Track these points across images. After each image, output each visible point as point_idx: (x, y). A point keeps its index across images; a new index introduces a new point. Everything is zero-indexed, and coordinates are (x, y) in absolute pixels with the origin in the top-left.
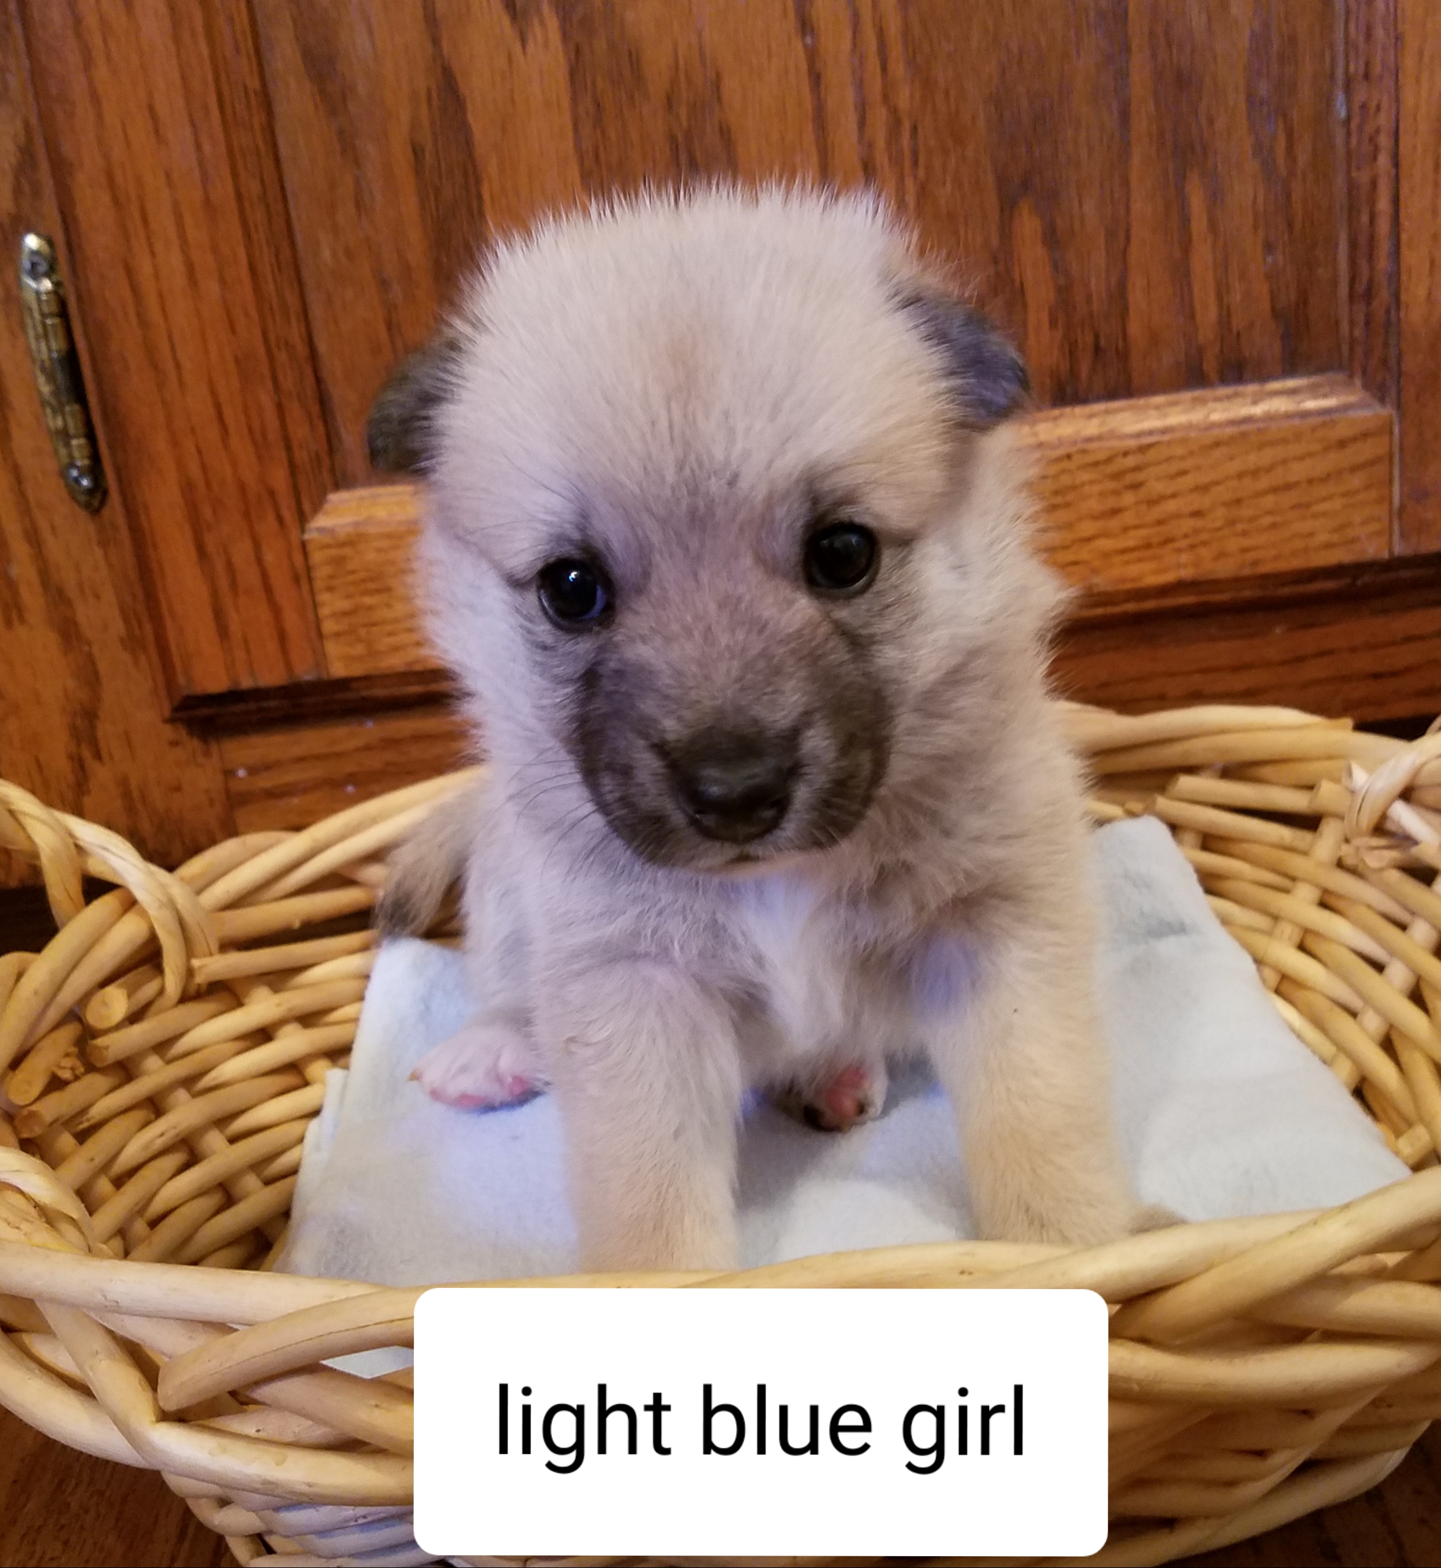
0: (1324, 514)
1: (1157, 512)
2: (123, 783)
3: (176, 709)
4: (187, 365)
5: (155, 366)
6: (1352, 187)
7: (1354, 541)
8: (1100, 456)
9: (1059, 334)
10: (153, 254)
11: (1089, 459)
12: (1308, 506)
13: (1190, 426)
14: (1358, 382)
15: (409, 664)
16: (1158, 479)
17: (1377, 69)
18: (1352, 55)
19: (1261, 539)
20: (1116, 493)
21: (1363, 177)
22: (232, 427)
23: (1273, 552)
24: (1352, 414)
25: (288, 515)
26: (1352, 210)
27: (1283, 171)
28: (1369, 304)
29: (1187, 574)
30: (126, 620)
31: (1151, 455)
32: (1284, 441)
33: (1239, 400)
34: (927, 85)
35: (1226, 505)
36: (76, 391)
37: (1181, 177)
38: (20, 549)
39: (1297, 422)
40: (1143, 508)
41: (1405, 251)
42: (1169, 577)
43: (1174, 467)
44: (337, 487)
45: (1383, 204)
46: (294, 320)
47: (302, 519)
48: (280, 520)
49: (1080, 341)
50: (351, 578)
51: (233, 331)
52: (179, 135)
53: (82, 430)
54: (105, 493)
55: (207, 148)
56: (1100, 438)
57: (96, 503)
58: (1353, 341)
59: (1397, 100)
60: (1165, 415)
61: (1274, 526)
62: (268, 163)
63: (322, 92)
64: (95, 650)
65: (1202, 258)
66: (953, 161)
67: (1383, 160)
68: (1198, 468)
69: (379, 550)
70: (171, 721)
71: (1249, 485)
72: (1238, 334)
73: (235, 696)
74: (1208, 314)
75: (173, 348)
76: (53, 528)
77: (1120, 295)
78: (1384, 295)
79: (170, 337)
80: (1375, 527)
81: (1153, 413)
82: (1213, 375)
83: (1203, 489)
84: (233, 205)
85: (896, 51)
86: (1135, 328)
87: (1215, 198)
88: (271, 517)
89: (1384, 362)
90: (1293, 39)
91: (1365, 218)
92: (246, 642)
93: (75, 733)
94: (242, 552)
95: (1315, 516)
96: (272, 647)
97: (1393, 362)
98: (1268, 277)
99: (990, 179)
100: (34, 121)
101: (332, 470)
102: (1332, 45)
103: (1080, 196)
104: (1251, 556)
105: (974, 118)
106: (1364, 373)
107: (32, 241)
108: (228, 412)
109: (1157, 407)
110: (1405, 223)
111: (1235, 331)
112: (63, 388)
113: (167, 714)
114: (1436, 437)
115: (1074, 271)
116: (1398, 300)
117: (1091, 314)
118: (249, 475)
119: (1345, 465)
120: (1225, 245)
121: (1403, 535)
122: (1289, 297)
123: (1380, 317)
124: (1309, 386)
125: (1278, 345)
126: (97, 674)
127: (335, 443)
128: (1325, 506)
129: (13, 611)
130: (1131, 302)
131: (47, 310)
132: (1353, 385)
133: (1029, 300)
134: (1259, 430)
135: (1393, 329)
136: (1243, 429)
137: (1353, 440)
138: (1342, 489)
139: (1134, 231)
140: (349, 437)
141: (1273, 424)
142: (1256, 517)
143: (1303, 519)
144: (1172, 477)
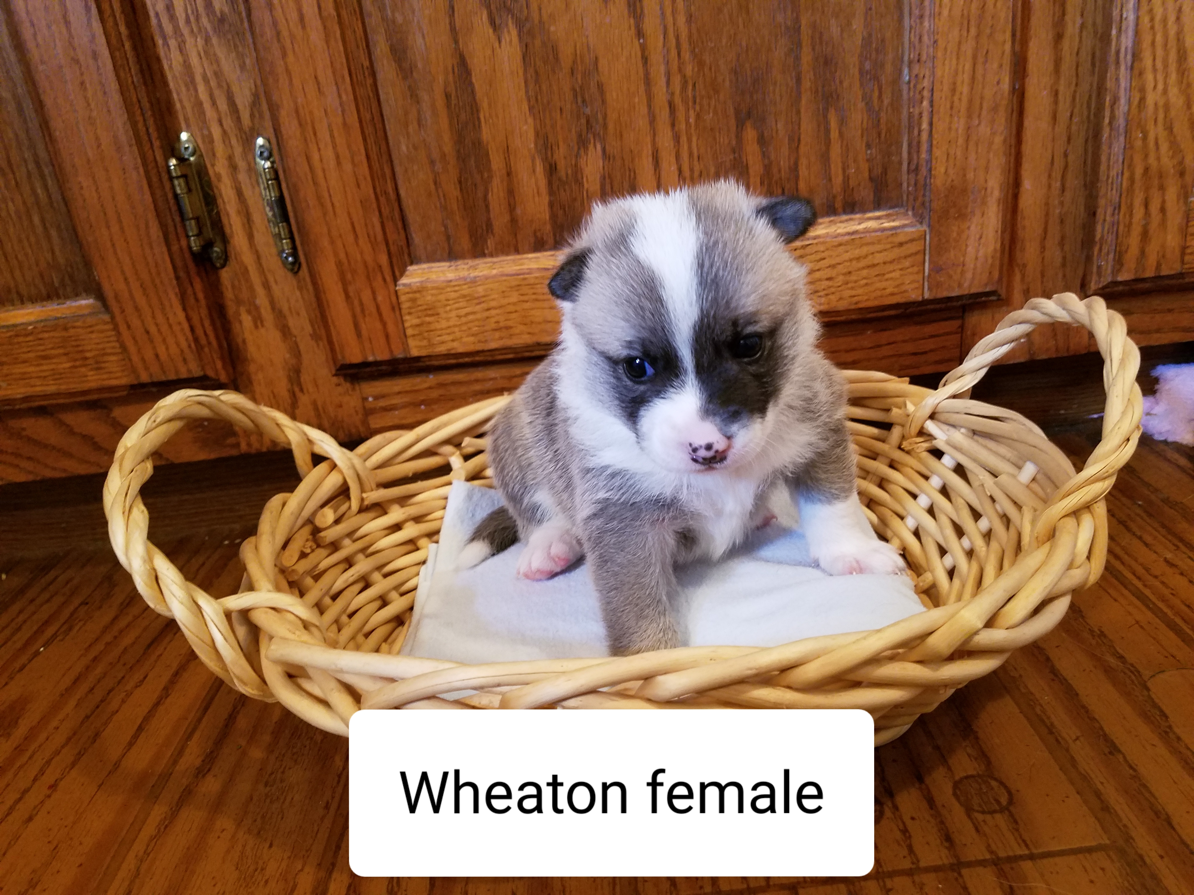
0: (891, 279)
2: (314, 403)
3: (337, 370)
4: (337, 204)
5: (322, 205)
6: (910, 116)
7: (905, 291)
9: (765, 189)
10: (319, 150)
12: (884, 274)
13: (827, 235)
14: (910, 213)
15: (449, 350)
17: (924, 57)
18: (912, 50)
19: (860, 291)
21: (917, 111)
22: (360, 236)
23: (866, 298)
24: (907, 229)
25: (389, 278)
26: (910, 128)
27: (877, 109)
28: (917, 175)
30: (312, 326)
31: (808, 250)
32: (873, 243)
33: (852, 223)
34: (701, 64)
35: (844, 274)
36: (285, 217)
37: (826, 110)
38: (260, 291)
39: (879, 234)
41: (934, 149)
43: (818, 257)
44: (412, 263)
45: (925, 126)
46: (389, 181)
47: (395, 280)
48: (384, 280)
50: (420, 308)
51: (359, 187)
52: (331, 91)
53: (288, 235)
54: (300, 265)
55: (344, 97)
57: (296, 269)
58: (908, 193)
59: (933, 74)
61: (866, 284)
62: (374, 105)
63: (400, 67)
64: (298, 340)
65: (836, 151)
66: (713, 103)
67: (925, 103)
68: (831, 256)
69: (432, 295)
70: (334, 375)
71: (855, 265)
72: (853, 189)
73: (365, 364)
74: (838, 180)
75: (330, 196)
76: (276, 282)
77: (795, 168)
78: (924, 171)
79: (329, 191)
80: (916, 285)
82: (840, 209)
83: (833, 266)
84: (358, 125)
85: (685, 46)
86: (802, 185)
87: (842, 122)
88: (379, 279)
89: (923, 204)
90: (883, 41)
91: (916, 132)
92: (370, 339)
93: (290, 379)
94: (366, 295)
95: (887, 280)
96: (383, 341)
97: (927, 204)
98: (868, 160)
99: (731, 112)
100: (259, 82)
101: (409, 255)
102: (903, 44)
103: (776, 121)
104: (855, 299)
105: (724, 81)
106: (913, 209)
107: (260, 141)
108: (357, 226)
110: (935, 136)
111: (851, 187)
112: (277, 215)
113: (334, 372)
114: (947, 241)
115: (773, 157)
116: (931, 174)
117: (781, 179)
118: (369, 259)
119: (902, 255)
120: (847, 145)
121: (929, 289)
122: (878, 171)
123: (922, 181)
124: (886, 215)
125: (872, 194)
126: (299, 352)
127: (410, 241)
128: (893, 275)
129: (258, 321)
130: (800, 173)
131: (268, 177)
132: (908, 215)
133: (751, 171)
134: (861, 238)
135: (928, 188)
136: (853, 237)
137: (906, 243)
138: (900, 267)
139: (802, 137)
140: (417, 238)
141: (868, 235)
142: (858, 280)
143: (882, 281)
144: (818, 261)
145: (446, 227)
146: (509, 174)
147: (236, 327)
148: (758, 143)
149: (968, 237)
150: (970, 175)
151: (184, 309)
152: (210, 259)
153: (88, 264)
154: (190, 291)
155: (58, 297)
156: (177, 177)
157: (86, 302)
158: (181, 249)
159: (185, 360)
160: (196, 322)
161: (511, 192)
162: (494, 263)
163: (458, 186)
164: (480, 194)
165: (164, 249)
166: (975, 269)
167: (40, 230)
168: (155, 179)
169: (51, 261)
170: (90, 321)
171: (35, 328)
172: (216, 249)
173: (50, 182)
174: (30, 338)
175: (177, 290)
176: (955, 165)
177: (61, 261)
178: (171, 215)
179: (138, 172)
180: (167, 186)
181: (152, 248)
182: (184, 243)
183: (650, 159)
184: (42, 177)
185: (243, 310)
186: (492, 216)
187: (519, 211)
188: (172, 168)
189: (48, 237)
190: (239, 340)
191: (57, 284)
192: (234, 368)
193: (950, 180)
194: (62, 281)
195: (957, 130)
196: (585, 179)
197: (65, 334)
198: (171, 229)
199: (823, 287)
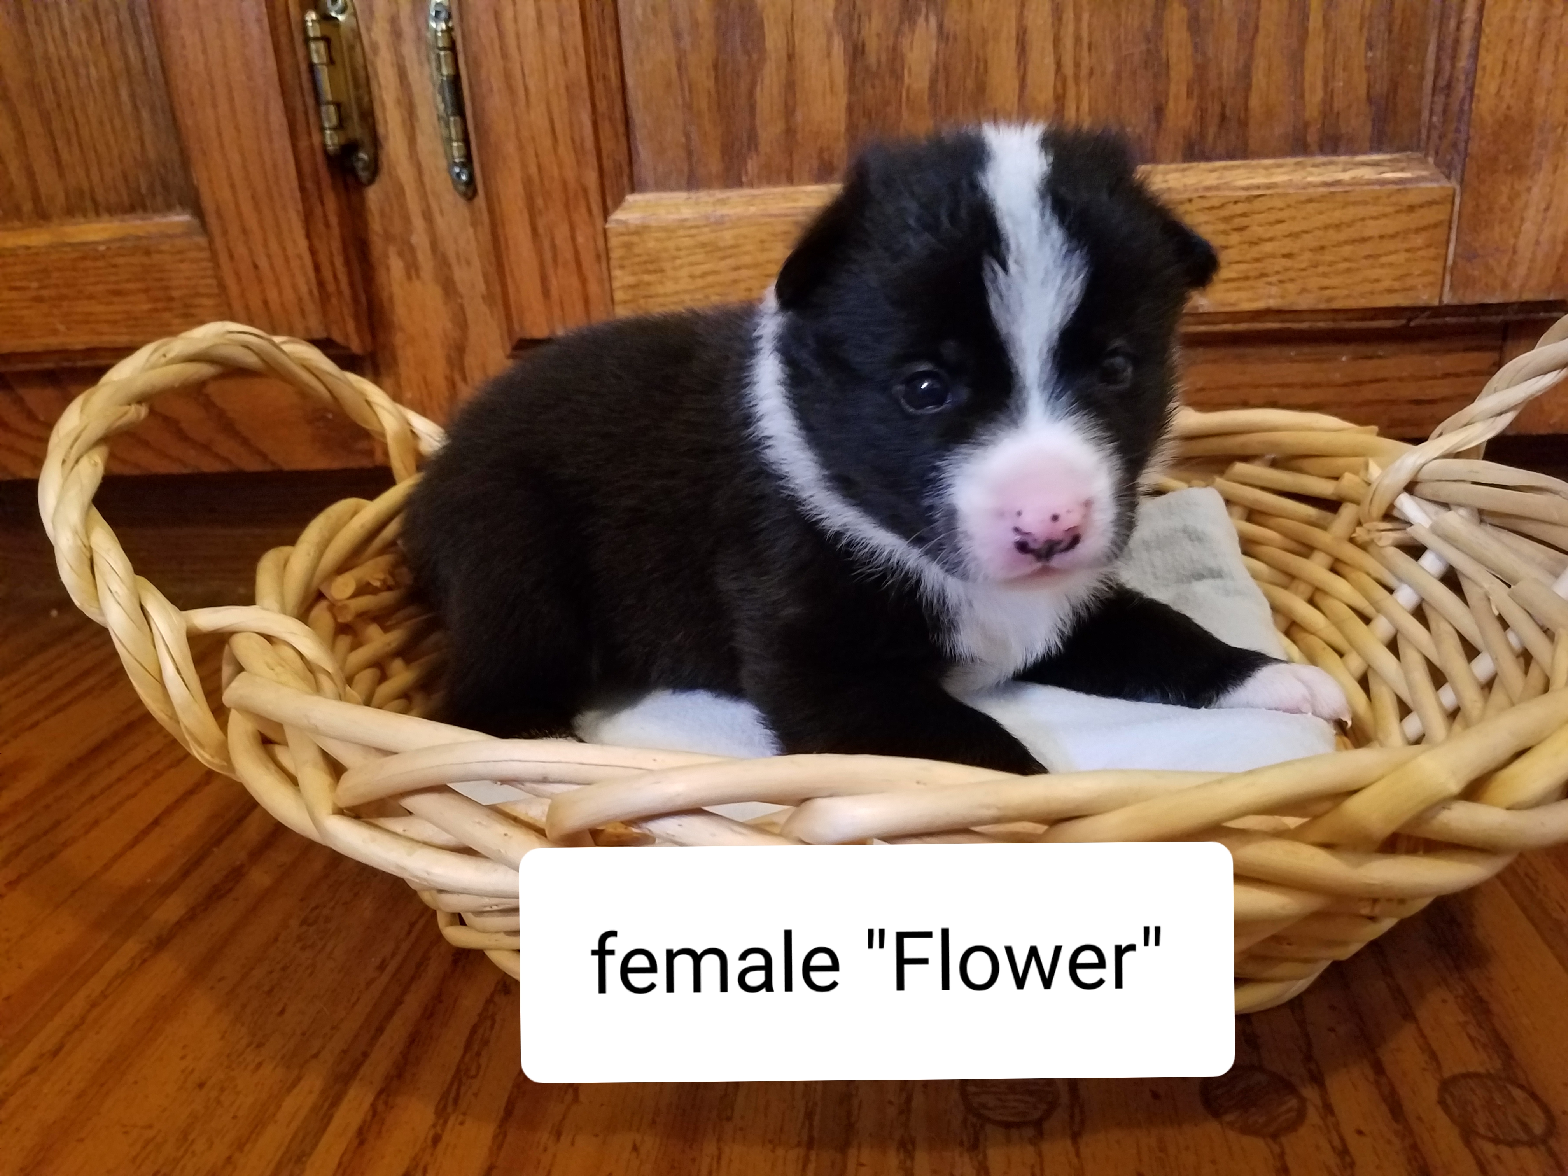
0: (1391, 264)
1: (1255, 252)
3: (514, 347)
4: (532, 88)
5: (511, 89)
7: (1411, 289)
8: (1215, 202)
9: (1194, 103)
11: (1206, 203)
13: (1290, 183)
14: (1431, 160)
16: (1260, 225)
19: (1338, 281)
20: (1225, 233)
22: (561, 138)
23: (1345, 292)
24: (1423, 185)
25: (596, 210)
26: (1444, 18)
28: (1448, 96)
29: (1273, 303)
30: (487, 282)
31: (1257, 205)
32: (1365, 203)
33: (1332, 168)
35: (1312, 250)
36: (459, 108)
38: (418, 223)
39: (1377, 187)
40: (1246, 246)
41: (1482, 53)
42: (1260, 305)
43: (1273, 217)
44: (633, 190)
45: (1470, 13)
46: (611, 60)
47: (606, 214)
48: (589, 210)
49: (1210, 111)
50: (637, 260)
51: (565, 62)
53: (461, 136)
54: (475, 184)
56: (1217, 188)
57: (470, 194)
58: (1431, 127)
60: (1272, 174)
61: (1348, 270)
64: (466, 303)
65: (1315, 48)
68: (1293, 218)
69: (657, 240)
71: (1333, 236)
72: (1338, 114)
74: (1315, 98)
75: (524, 76)
76: (442, 212)
77: (1245, 74)
78: (1461, 89)
79: (522, 69)
80: (1430, 278)
81: (1263, 172)
82: (1314, 147)
83: (1296, 235)
86: (1254, 102)
88: (583, 210)
89: (1454, 145)
91: (1453, 24)
92: (561, 303)
93: (449, 360)
94: (562, 232)
95: (1382, 266)
96: (579, 306)
97: (1462, 146)
98: (1368, 68)
101: (631, 178)
104: (1328, 293)
106: (1437, 153)
108: (558, 127)
109: (1266, 168)
110: (1487, 30)
111: (1336, 110)
112: (449, 104)
113: (509, 350)
114: (1490, 210)
115: (1211, 53)
116: (1472, 95)
117: (1220, 89)
118: (570, 174)
119: (1413, 226)
120: (1335, 40)
121: (1452, 286)
122: (1383, 87)
123: (1455, 107)
124: (1390, 161)
125: (1369, 124)
126: (466, 321)
127: (634, 157)
128: (1392, 258)
129: (412, 269)
130: (1254, 81)
131: (440, 45)
132: (1427, 162)
133: (1173, 74)
134: (1346, 192)
135: (1465, 118)
136: (1332, 189)
137: (1421, 206)
138: (1406, 245)
139: (1262, 23)
140: (644, 153)
141: (1358, 188)
142: (1335, 262)
143: (1373, 267)
144: (1271, 224)
145: (687, 136)
146: (790, 57)
147: (381, 276)
148: (1189, 28)
149: (1526, 206)
150: (1540, 101)
151: (308, 236)
152: (353, 171)
153: (186, 163)
154: (318, 211)
155: (145, 209)
156: (316, 39)
157: (181, 218)
158: (312, 146)
159: (303, 313)
160: (323, 258)
161: (790, 86)
162: (754, 196)
163: (713, 74)
164: (743, 87)
165: (287, 144)
166: (1533, 260)
167: (128, 108)
168: (284, 40)
169: (139, 157)
170: (180, 243)
171: (108, 249)
172: (363, 156)
173: (146, 42)
174: (100, 264)
175: (300, 207)
176: (1515, 81)
177: (152, 155)
178: (303, 96)
179: (261, 27)
180: (301, 53)
181: (271, 141)
182: (316, 139)
183: (1013, 43)
184: (137, 32)
185: (392, 251)
186: (758, 122)
187: (799, 117)
188: (310, 24)
189: (138, 120)
190: (385, 295)
191: (144, 190)
192: (374, 337)
193: (1504, 106)
194: (151, 187)
195: (1525, 22)
196: (906, 71)
197: (146, 260)
198: (300, 117)
199: (1276, 268)
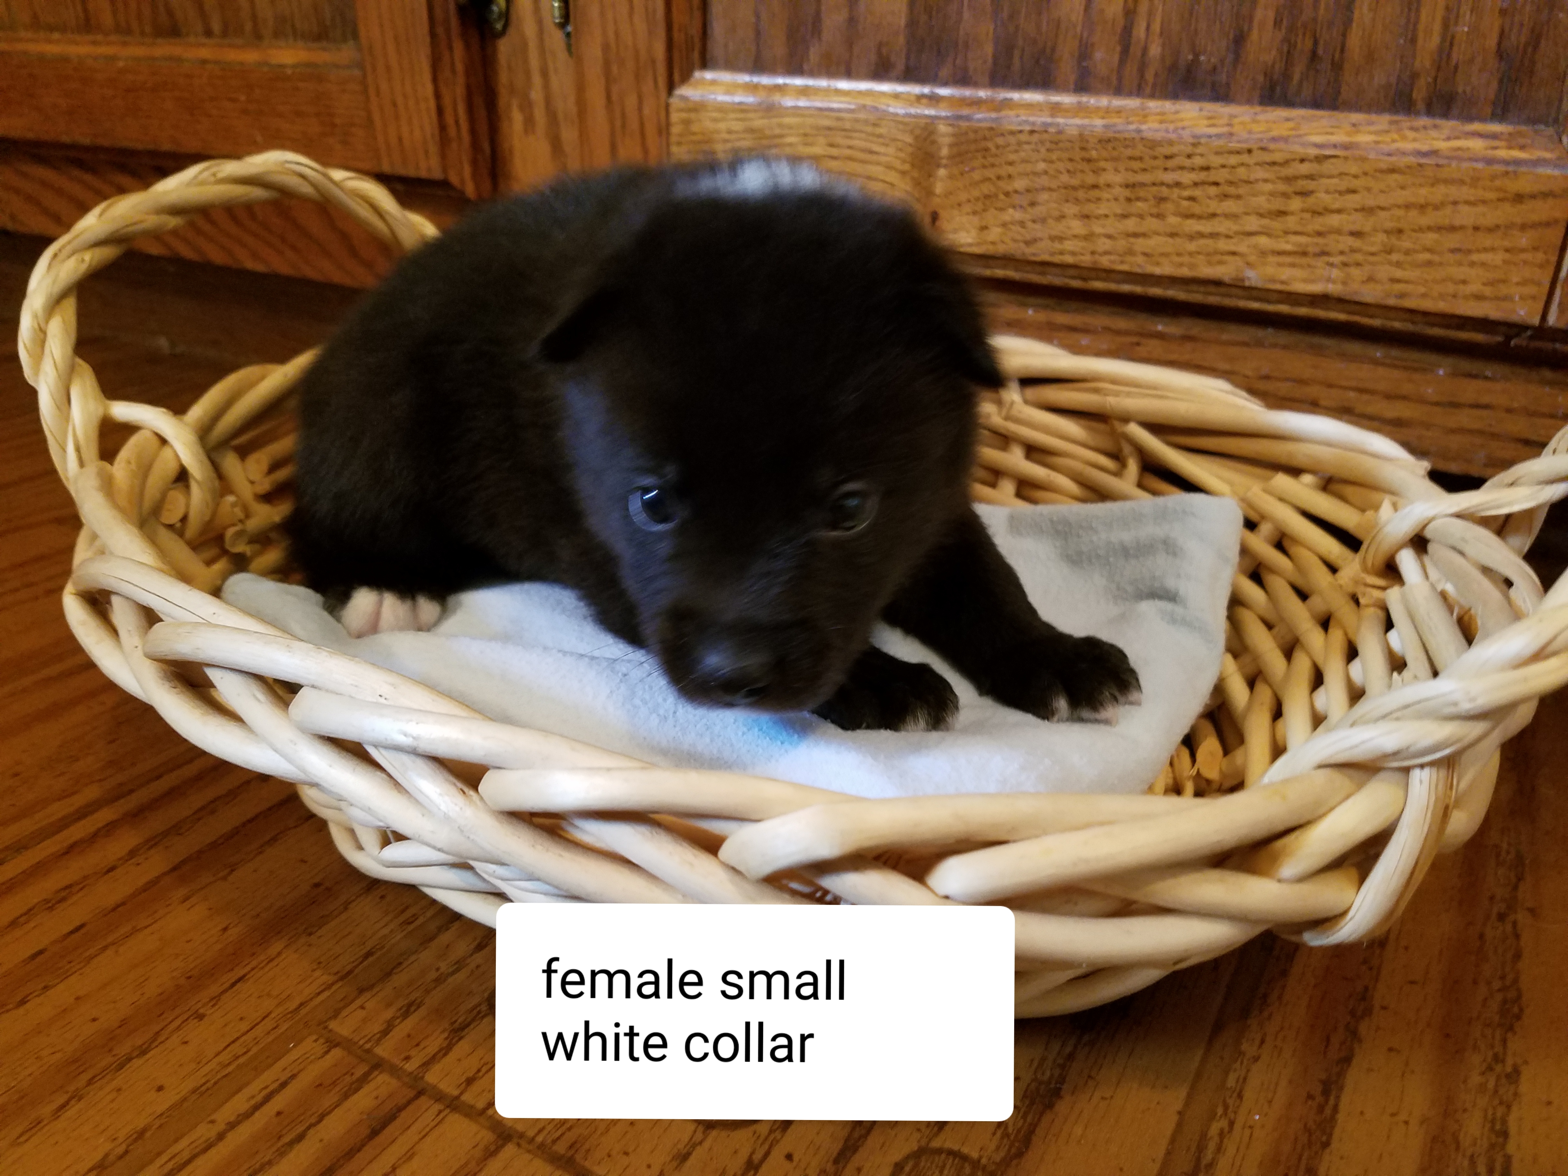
0: (1483, 264)
1: (1318, 224)
7: (1507, 298)
8: (1278, 157)
9: (1280, 35)
11: (1268, 157)
13: (1373, 146)
19: (1414, 274)
20: (1285, 195)
23: (1422, 290)
24: (1541, 170)
25: (662, 82)
32: (1462, 182)
33: (1433, 134)
35: (1387, 232)
38: (537, 80)
39: (1480, 166)
42: (1317, 288)
44: (704, 66)
47: (671, 87)
48: (657, 86)
56: (1286, 140)
60: (1356, 132)
69: (712, 120)
71: (1415, 218)
72: (1456, 67)
74: (1430, 41)
76: (556, 69)
80: (1533, 290)
81: (1348, 128)
82: (1421, 106)
83: (1365, 210)
86: (1354, 41)
88: (650, 80)
94: (631, 102)
95: (1472, 264)
98: (1503, 12)
101: (702, 53)
104: (1399, 287)
111: (1454, 62)
118: (642, 44)
119: (1518, 220)
121: (1562, 307)
122: (1520, 38)
124: (1513, 135)
125: (1495, 85)
127: (708, 33)
128: (1486, 257)
129: (529, 122)
132: (1559, 142)
134: (1438, 165)
136: (1423, 161)
140: (718, 29)
141: (1455, 163)
142: (1416, 251)
143: (1460, 264)
144: (1341, 193)
147: (504, 125)
151: (435, 80)
152: (486, 21)
154: (446, 56)
155: (327, 39)
157: (348, 52)
159: (426, 152)
160: (447, 101)
170: (345, 74)
172: (495, 8)
174: (286, 86)
175: (431, 50)
185: (515, 104)
186: (823, 8)
187: (861, 6)
190: (506, 147)
191: (327, 20)
192: (492, 185)
194: (333, 17)
197: (318, 87)
199: (1341, 247)
